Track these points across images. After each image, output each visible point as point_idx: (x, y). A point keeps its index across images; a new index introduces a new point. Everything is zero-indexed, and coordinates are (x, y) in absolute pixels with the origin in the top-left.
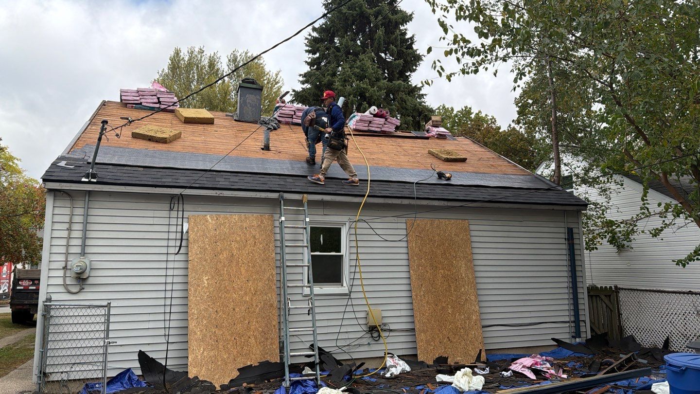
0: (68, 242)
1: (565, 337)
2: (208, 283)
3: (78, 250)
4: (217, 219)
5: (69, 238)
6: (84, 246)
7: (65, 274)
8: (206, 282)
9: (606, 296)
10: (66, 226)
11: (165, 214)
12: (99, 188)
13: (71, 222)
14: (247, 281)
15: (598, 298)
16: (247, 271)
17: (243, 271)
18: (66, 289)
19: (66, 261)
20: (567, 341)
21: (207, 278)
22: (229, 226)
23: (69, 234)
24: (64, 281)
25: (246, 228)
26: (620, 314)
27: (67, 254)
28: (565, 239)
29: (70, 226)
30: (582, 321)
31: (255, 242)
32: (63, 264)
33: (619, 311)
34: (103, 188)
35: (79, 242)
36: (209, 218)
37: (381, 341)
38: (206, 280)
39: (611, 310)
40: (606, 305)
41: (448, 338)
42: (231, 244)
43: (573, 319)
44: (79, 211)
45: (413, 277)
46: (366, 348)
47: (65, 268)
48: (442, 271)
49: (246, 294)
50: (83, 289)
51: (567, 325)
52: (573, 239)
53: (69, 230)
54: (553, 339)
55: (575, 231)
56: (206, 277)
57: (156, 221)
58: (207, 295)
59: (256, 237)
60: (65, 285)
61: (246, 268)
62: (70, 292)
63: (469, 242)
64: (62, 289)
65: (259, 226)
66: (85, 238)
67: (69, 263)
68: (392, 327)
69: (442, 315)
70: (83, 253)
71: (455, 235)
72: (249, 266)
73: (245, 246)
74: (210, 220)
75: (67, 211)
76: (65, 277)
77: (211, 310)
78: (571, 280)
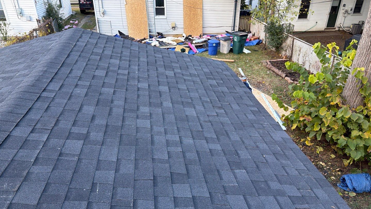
9: (247, 18)
14: (140, 15)
15: (244, 19)
23: (99, 3)
25: (138, 1)
28: (234, 1)
30: (236, 26)
32: (99, 10)
35: (101, 5)
37: (175, 30)
38: (130, 15)
41: (192, 30)
42: (135, 5)
43: (233, 25)
46: (172, 32)
48: (193, 12)
50: (104, 16)
51: (231, 27)
52: (237, 1)
54: (226, 31)
58: (131, 18)
59: (141, 3)
61: (139, 12)
64: (100, 16)
68: (178, 27)
69: (192, 24)
70: (103, 8)
76: (100, 13)
77: (132, 22)
78: (234, 14)
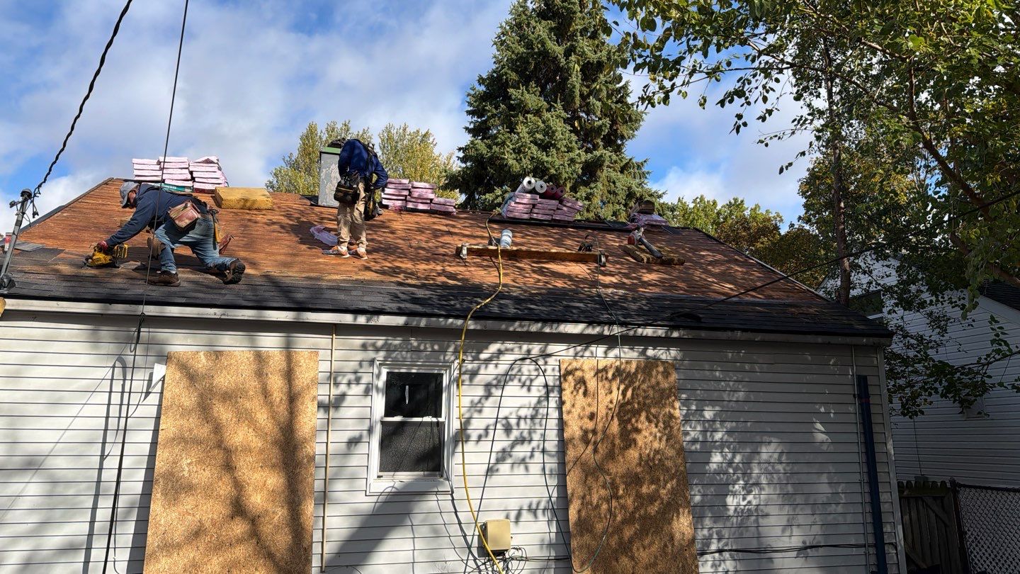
2: (189, 471)
4: (217, 358)
8: (187, 469)
9: (935, 498)
12: (13, 305)
14: (261, 467)
15: (920, 503)
16: (262, 450)
17: (255, 451)
21: (189, 461)
22: (236, 371)
25: (267, 374)
26: (962, 534)
28: (854, 395)
30: (889, 544)
33: (959, 526)
34: (19, 305)
36: (203, 357)
39: (946, 526)
40: (936, 515)
42: (237, 402)
43: (871, 540)
45: (570, 462)
51: (862, 550)
52: (867, 396)
55: (871, 381)
56: (187, 459)
58: (187, 492)
61: (260, 445)
65: (291, 370)
71: (648, 387)
73: (262, 407)
74: (204, 361)
77: (190, 518)
78: (865, 470)
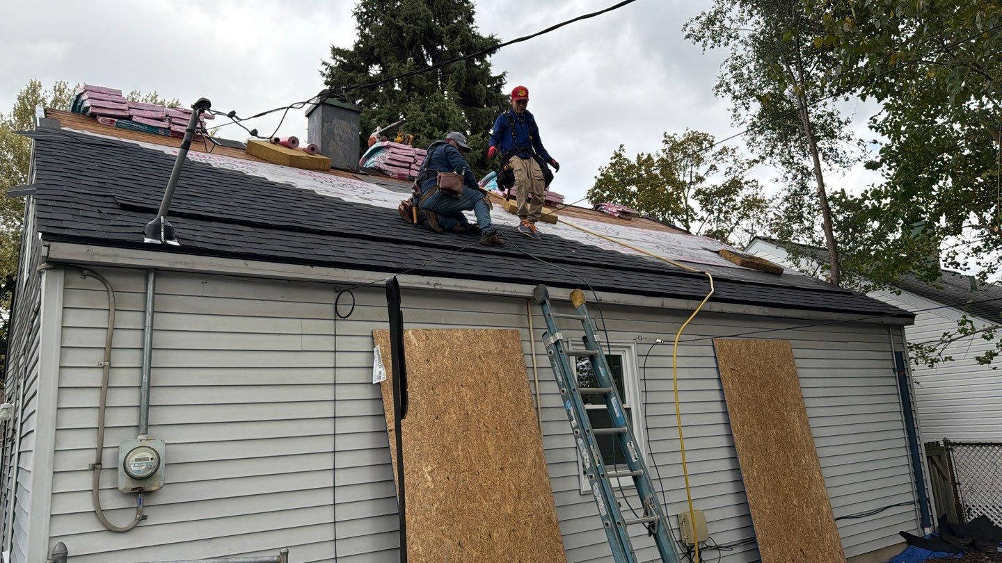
0: (104, 399)
1: (913, 528)
2: (433, 481)
3: (131, 418)
4: (427, 338)
5: (106, 388)
6: (145, 408)
7: (97, 482)
8: (429, 478)
9: (938, 456)
10: (98, 357)
11: (327, 326)
12: (186, 263)
13: (109, 348)
14: (502, 469)
16: (498, 448)
17: (491, 450)
18: (104, 523)
19: (100, 449)
20: (915, 534)
21: (429, 469)
22: (450, 353)
23: (106, 379)
24: (97, 501)
25: (480, 358)
26: (955, 484)
27: (102, 429)
28: (894, 369)
29: (108, 358)
31: (500, 386)
32: (91, 458)
33: (953, 480)
34: (194, 263)
35: (131, 398)
36: (412, 337)
38: (430, 473)
39: (944, 479)
40: (939, 471)
41: (801, 550)
42: (460, 392)
43: (917, 498)
44: (130, 319)
45: (739, 445)
47: (96, 467)
48: (774, 431)
49: (504, 499)
50: (145, 518)
51: (913, 508)
52: (904, 369)
53: (107, 367)
54: (902, 534)
55: (903, 356)
56: (426, 466)
57: (308, 343)
58: (437, 509)
59: (501, 376)
60: (99, 513)
61: (494, 442)
62: (112, 531)
63: (795, 377)
64: (92, 524)
65: (500, 352)
66: (147, 388)
67: (108, 454)
69: (787, 510)
70: (144, 426)
71: (779, 366)
72: (498, 437)
73: (485, 395)
74: (414, 341)
75: (100, 319)
76: (96, 491)
77: (449, 542)
78: (907, 435)
